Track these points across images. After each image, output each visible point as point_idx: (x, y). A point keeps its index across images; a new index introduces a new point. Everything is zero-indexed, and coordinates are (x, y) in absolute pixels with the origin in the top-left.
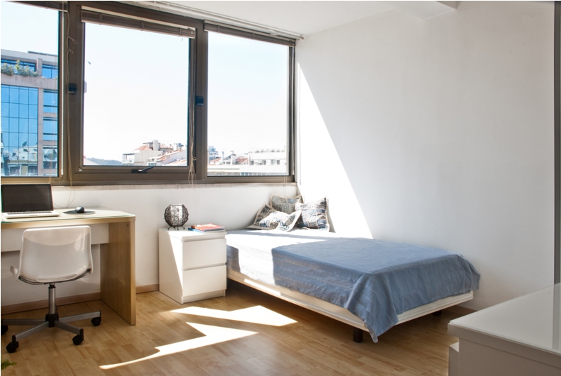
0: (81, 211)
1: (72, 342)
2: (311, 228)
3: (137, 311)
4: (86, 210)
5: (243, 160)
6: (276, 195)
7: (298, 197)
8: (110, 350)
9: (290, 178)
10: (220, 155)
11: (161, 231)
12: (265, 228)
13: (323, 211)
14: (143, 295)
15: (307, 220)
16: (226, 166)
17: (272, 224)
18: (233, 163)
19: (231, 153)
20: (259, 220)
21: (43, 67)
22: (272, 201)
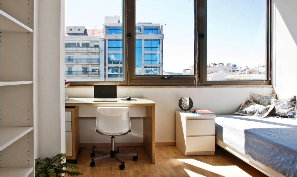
0: (129, 99)
1: (119, 168)
2: (282, 117)
3: (156, 157)
4: (131, 98)
5: (254, 71)
6: (256, 93)
7: (273, 95)
8: (135, 176)
9: (267, 83)
10: (239, 69)
11: (177, 112)
12: (246, 114)
13: (293, 106)
14: (166, 147)
15: (279, 111)
16: (243, 75)
17: (250, 112)
18: (247, 74)
19: (246, 68)
20: (242, 109)
21: (144, 29)
22: (253, 97)
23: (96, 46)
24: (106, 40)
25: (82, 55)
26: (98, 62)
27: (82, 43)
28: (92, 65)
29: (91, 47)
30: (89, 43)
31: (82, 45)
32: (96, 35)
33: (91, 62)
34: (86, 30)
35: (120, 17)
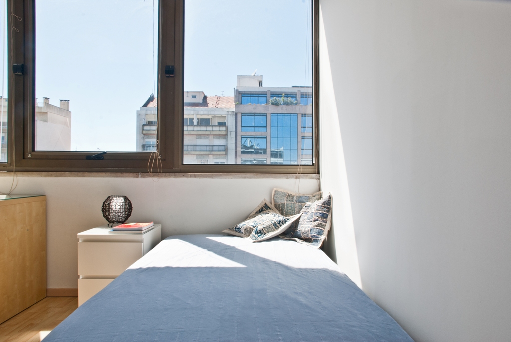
6: (280, 190)
9: (311, 169)
12: (240, 234)
13: (324, 216)
15: (302, 227)
21: (302, 97)
22: (274, 199)
23: (221, 124)
24: (238, 114)
25: (197, 138)
26: (225, 150)
27: (198, 119)
28: (213, 155)
29: (213, 126)
30: (209, 119)
31: (198, 122)
32: (222, 105)
33: (212, 150)
34: (205, 98)
35: (262, 76)
